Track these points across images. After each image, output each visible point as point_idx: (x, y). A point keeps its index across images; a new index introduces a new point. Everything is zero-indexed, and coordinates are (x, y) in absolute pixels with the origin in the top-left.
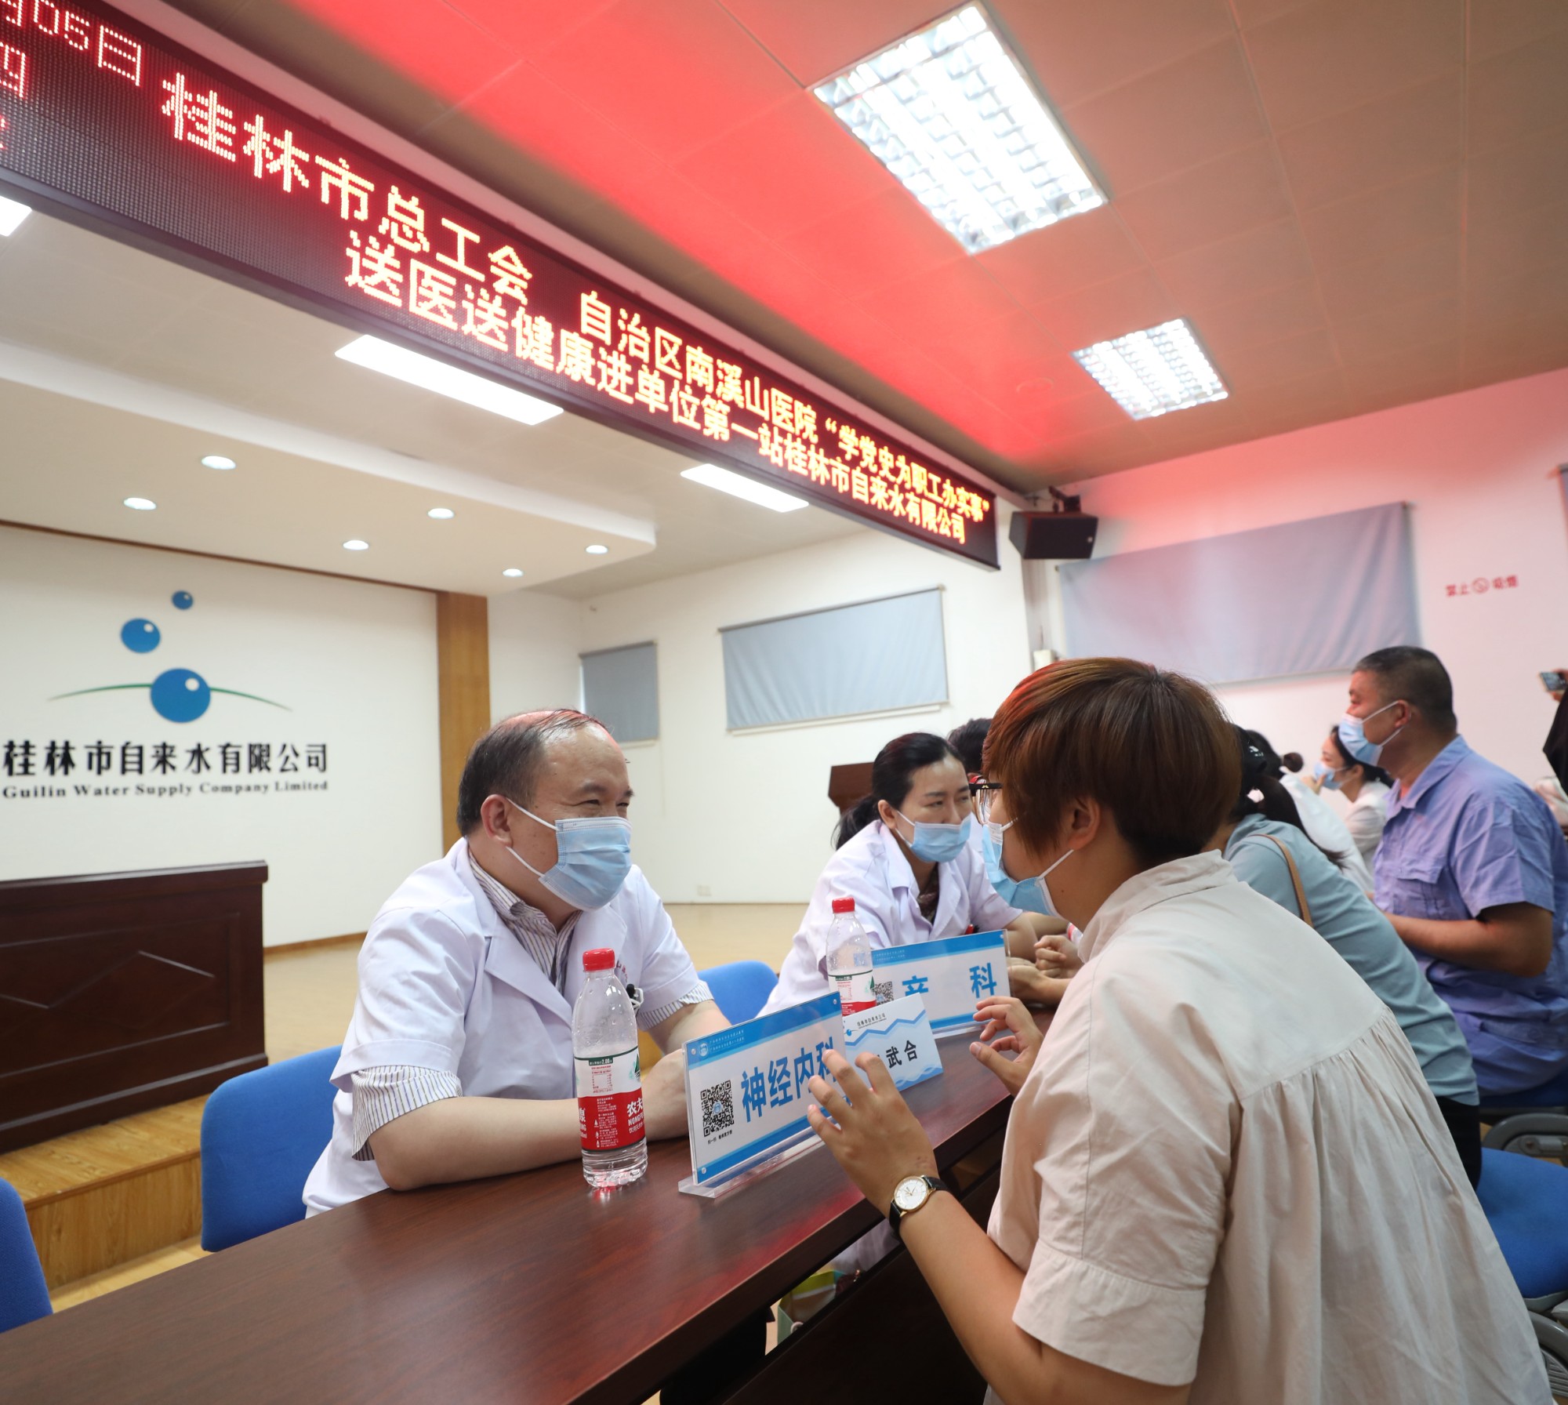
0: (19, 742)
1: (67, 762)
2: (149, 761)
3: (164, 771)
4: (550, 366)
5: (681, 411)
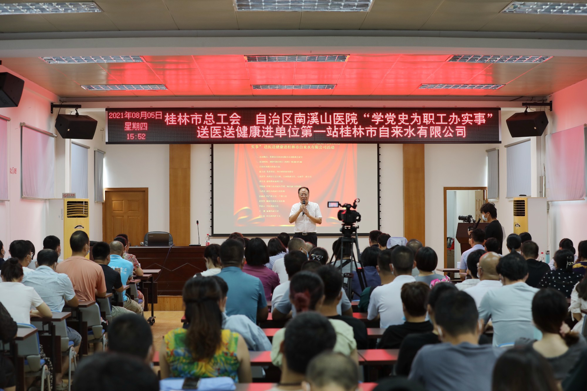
4: (247, 137)
5: (292, 133)
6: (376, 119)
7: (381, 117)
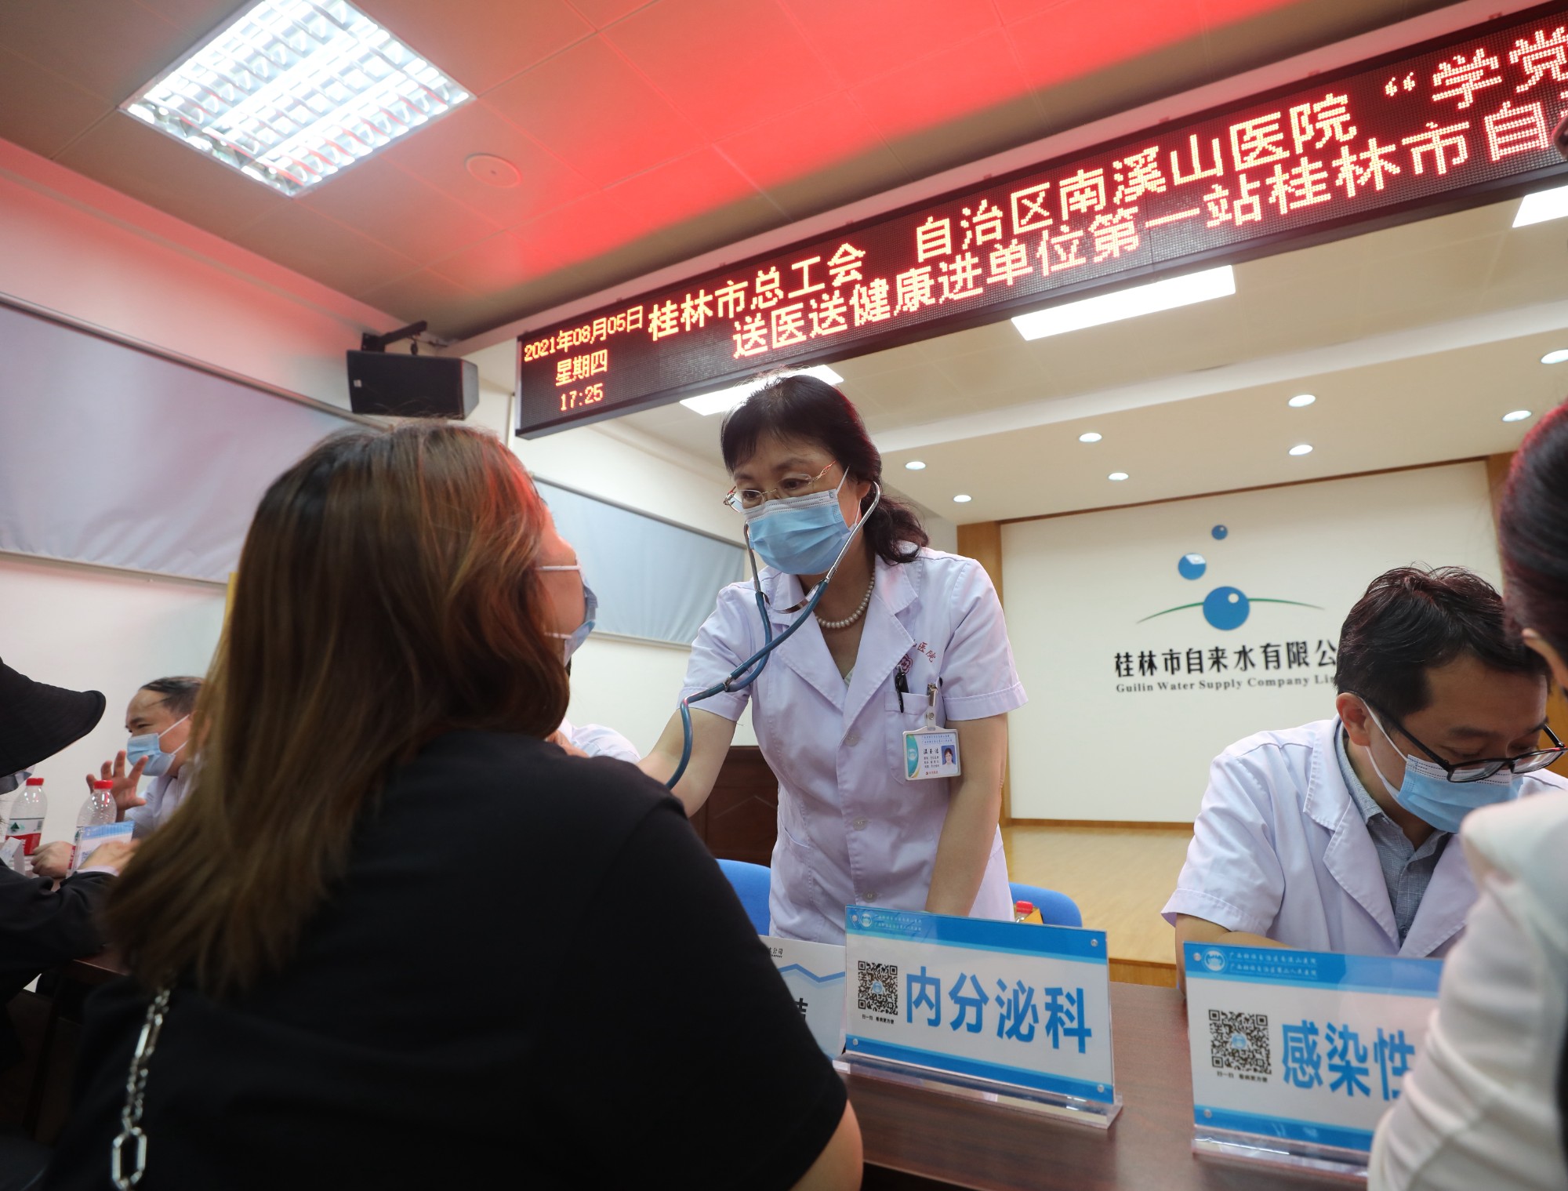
0: (1123, 654)
1: (1152, 665)
2: (1207, 663)
3: (1219, 670)
4: (888, 316)
5: (1054, 258)
6: (1458, 85)
7: (1487, 69)
